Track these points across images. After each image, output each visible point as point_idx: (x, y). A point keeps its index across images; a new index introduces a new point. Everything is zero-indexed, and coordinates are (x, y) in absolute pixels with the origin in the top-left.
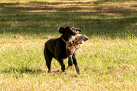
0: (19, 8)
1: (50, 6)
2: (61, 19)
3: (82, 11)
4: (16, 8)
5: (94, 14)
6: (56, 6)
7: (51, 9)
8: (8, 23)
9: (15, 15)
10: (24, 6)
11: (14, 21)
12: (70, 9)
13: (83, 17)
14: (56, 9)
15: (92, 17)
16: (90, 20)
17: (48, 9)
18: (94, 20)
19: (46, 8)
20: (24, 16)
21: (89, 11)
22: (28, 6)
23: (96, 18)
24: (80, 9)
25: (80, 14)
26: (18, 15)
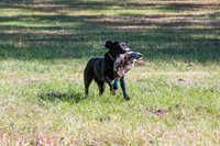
0: (105, 23)
1: (147, 19)
2: (163, 38)
3: (193, 27)
4: (101, 23)
5: (210, 31)
6: (156, 20)
7: (149, 24)
8: (90, 43)
9: (99, 32)
10: (112, 20)
11: (98, 40)
12: (176, 24)
13: (194, 36)
14: (156, 24)
15: (207, 36)
16: (204, 40)
17: (145, 24)
18: (209, 40)
19: (143, 23)
20: (111, 33)
21: (202, 27)
22: (117, 20)
23: (212, 36)
24: (190, 24)
25: (191, 31)
26: (103, 33)
